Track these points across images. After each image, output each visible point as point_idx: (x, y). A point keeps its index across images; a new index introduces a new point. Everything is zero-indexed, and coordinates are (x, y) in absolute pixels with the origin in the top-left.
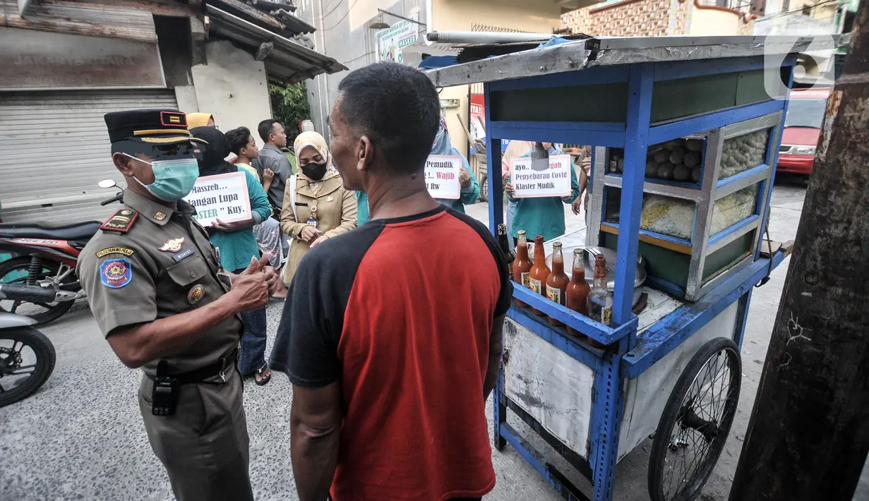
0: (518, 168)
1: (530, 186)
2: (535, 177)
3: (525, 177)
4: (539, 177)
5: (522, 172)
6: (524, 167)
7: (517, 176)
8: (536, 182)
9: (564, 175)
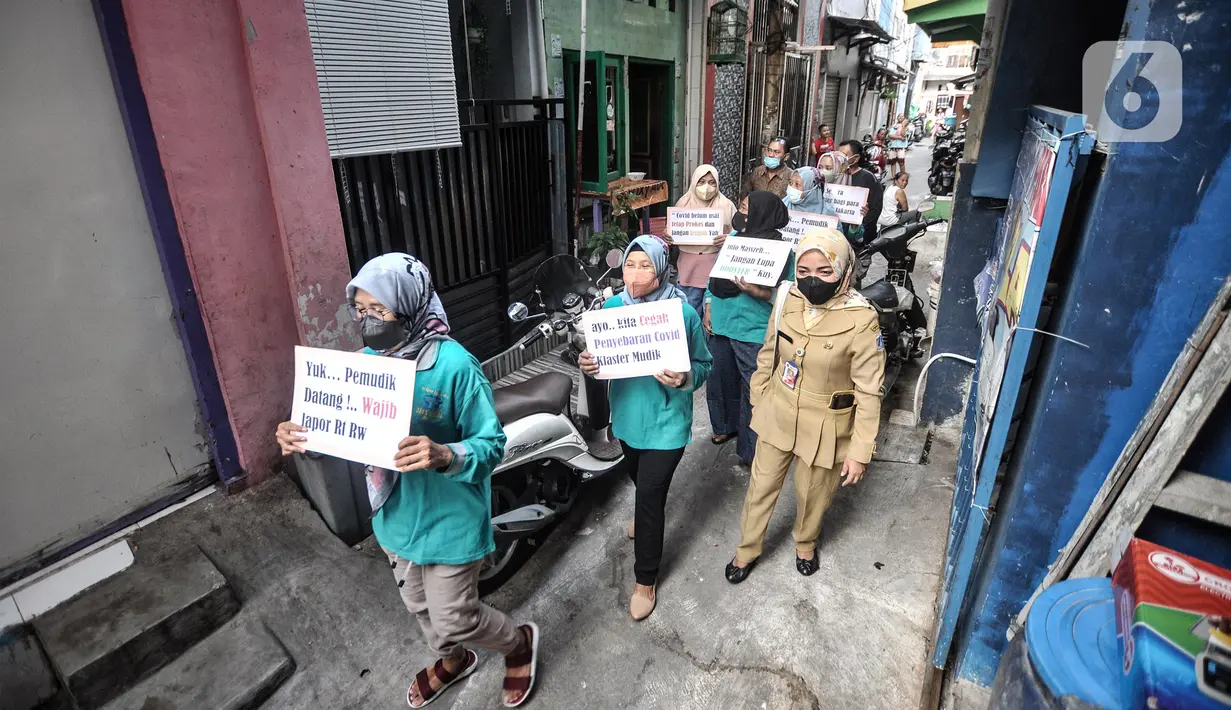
0: (596, 327)
1: (619, 359)
2: (627, 341)
3: (610, 343)
4: (633, 341)
5: (604, 335)
6: (606, 326)
7: (597, 343)
8: (629, 350)
9: (676, 335)
